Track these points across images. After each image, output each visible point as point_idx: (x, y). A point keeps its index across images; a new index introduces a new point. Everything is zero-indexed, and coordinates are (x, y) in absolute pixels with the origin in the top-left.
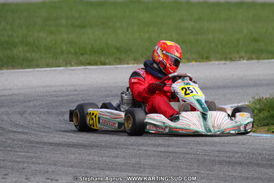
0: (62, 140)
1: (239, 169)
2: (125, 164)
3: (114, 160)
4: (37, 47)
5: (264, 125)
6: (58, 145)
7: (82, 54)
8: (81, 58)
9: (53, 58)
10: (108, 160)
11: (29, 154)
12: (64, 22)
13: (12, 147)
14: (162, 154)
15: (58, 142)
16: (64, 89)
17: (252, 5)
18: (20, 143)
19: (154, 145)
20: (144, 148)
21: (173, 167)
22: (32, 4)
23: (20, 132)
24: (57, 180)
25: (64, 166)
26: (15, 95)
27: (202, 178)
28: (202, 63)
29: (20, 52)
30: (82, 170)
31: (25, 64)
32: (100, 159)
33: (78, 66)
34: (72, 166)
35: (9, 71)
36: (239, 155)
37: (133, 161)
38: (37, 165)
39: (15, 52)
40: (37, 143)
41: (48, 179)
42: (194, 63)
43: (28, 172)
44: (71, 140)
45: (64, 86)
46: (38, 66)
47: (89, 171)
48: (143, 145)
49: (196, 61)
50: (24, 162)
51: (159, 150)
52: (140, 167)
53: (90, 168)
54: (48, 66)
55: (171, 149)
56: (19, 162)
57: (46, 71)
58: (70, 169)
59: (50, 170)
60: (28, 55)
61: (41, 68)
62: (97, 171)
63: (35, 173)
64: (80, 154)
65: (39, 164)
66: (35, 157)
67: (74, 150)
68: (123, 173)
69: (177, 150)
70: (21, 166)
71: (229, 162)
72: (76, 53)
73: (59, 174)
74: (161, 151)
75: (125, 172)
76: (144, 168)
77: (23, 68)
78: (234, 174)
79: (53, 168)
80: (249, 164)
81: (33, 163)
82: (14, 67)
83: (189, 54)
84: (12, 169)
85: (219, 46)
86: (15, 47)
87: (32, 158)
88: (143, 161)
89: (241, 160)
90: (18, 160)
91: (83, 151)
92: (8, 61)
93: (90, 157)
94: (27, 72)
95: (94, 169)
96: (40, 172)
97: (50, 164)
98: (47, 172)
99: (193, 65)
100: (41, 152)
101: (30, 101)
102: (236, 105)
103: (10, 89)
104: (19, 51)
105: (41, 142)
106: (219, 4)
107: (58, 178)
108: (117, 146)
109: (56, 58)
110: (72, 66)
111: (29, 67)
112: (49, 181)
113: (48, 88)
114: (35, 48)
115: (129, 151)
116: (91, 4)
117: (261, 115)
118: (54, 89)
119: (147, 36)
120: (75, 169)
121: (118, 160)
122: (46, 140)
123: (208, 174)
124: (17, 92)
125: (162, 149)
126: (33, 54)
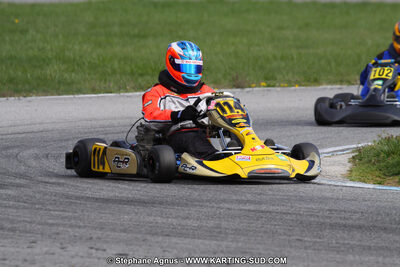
0: (111, 194)
1: (358, 235)
2: (199, 228)
3: (183, 222)
4: (78, 65)
5: (393, 175)
6: (107, 201)
7: (142, 75)
8: (140, 80)
9: (101, 80)
10: (175, 222)
11: (67, 214)
12: (116, 29)
13: (42, 204)
14: (251, 214)
15: (106, 197)
16: (115, 123)
17: (380, 6)
18: (54, 198)
19: (240, 202)
20: (227, 206)
21: (265, 232)
22: (72, 5)
23: (53, 183)
24: (104, 250)
25: (114, 230)
26: (47, 131)
27: (306, 248)
28: (309, 88)
29: (55, 71)
30: (139, 236)
31: (62, 88)
32: (164, 221)
33: (136, 91)
34: (125, 231)
35: (39, 98)
36: (358, 216)
37: (211, 223)
38: (77, 230)
39: (48, 72)
40: (77, 198)
41: (92, 248)
42: (297, 87)
43: (64, 239)
44: (124, 195)
45: (115, 119)
46: (79, 91)
47: (148, 237)
48: (224, 201)
49: (300, 85)
50: (58, 225)
51: (247, 208)
52: (220, 232)
53: (149, 234)
54: (94, 91)
55: (263, 207)
56: (52, 225)
57: (90, 98)
58: (123, 234)
59: (95, 236)
60: (66, 75)
61: (84, 94)
62: (160, 238)
63: (74, 240)
64: (136, 213)
65: (80, 227)
66: (75, 218)
67: (127, 208)
68: (196, 240)
69: (271, 208)
70: (54, 229)
71: (345, 226)
72: (132, 73)
73: (107, 242)
74: (249, 210)
75: (199, 238)
76: (226, 234)
77: (59, 95)
78: (351, 243)
79: (99, 233)
80: (372, 228)
81: (71, 226)
82: (46, 93)
83: (290, 74)
84: (42, 234)
85: (333, 64)
86: (48, 65)
87: (70, 219)
88: (224, 224)
89: (362, 222)
90: (51, 221)
91: (141, 209)
92: (38, 85)
93: (151, 219)
94: (65, 99)
95: (156, 234)
96: (81, 239)
97: (95, 228)
98: (91, 238)
99: (295, 90)
100: (82, 211)
101: (68, 140)
102: (355, 146)
103: (40, 124)
104: (53, 70)
105: (82, 198)
106: (333, 6)
107: (105, 246)
108: (188, 203)
109: (105, 80)
110: (127, 91)
111: (67, 92)
112: (93, 251)
113: (94, 123)
114: (76, 67)
115: (205, 210)
116: (155, 5)
117: (390, 160)
118: (101, 123)
119: (232, 49)
120: (129, 235)
121: (189, 222)
122: (89, 194)
123: (315, 242)
124: (50, 127)
125: (252, 207)
126: (73, 74)
